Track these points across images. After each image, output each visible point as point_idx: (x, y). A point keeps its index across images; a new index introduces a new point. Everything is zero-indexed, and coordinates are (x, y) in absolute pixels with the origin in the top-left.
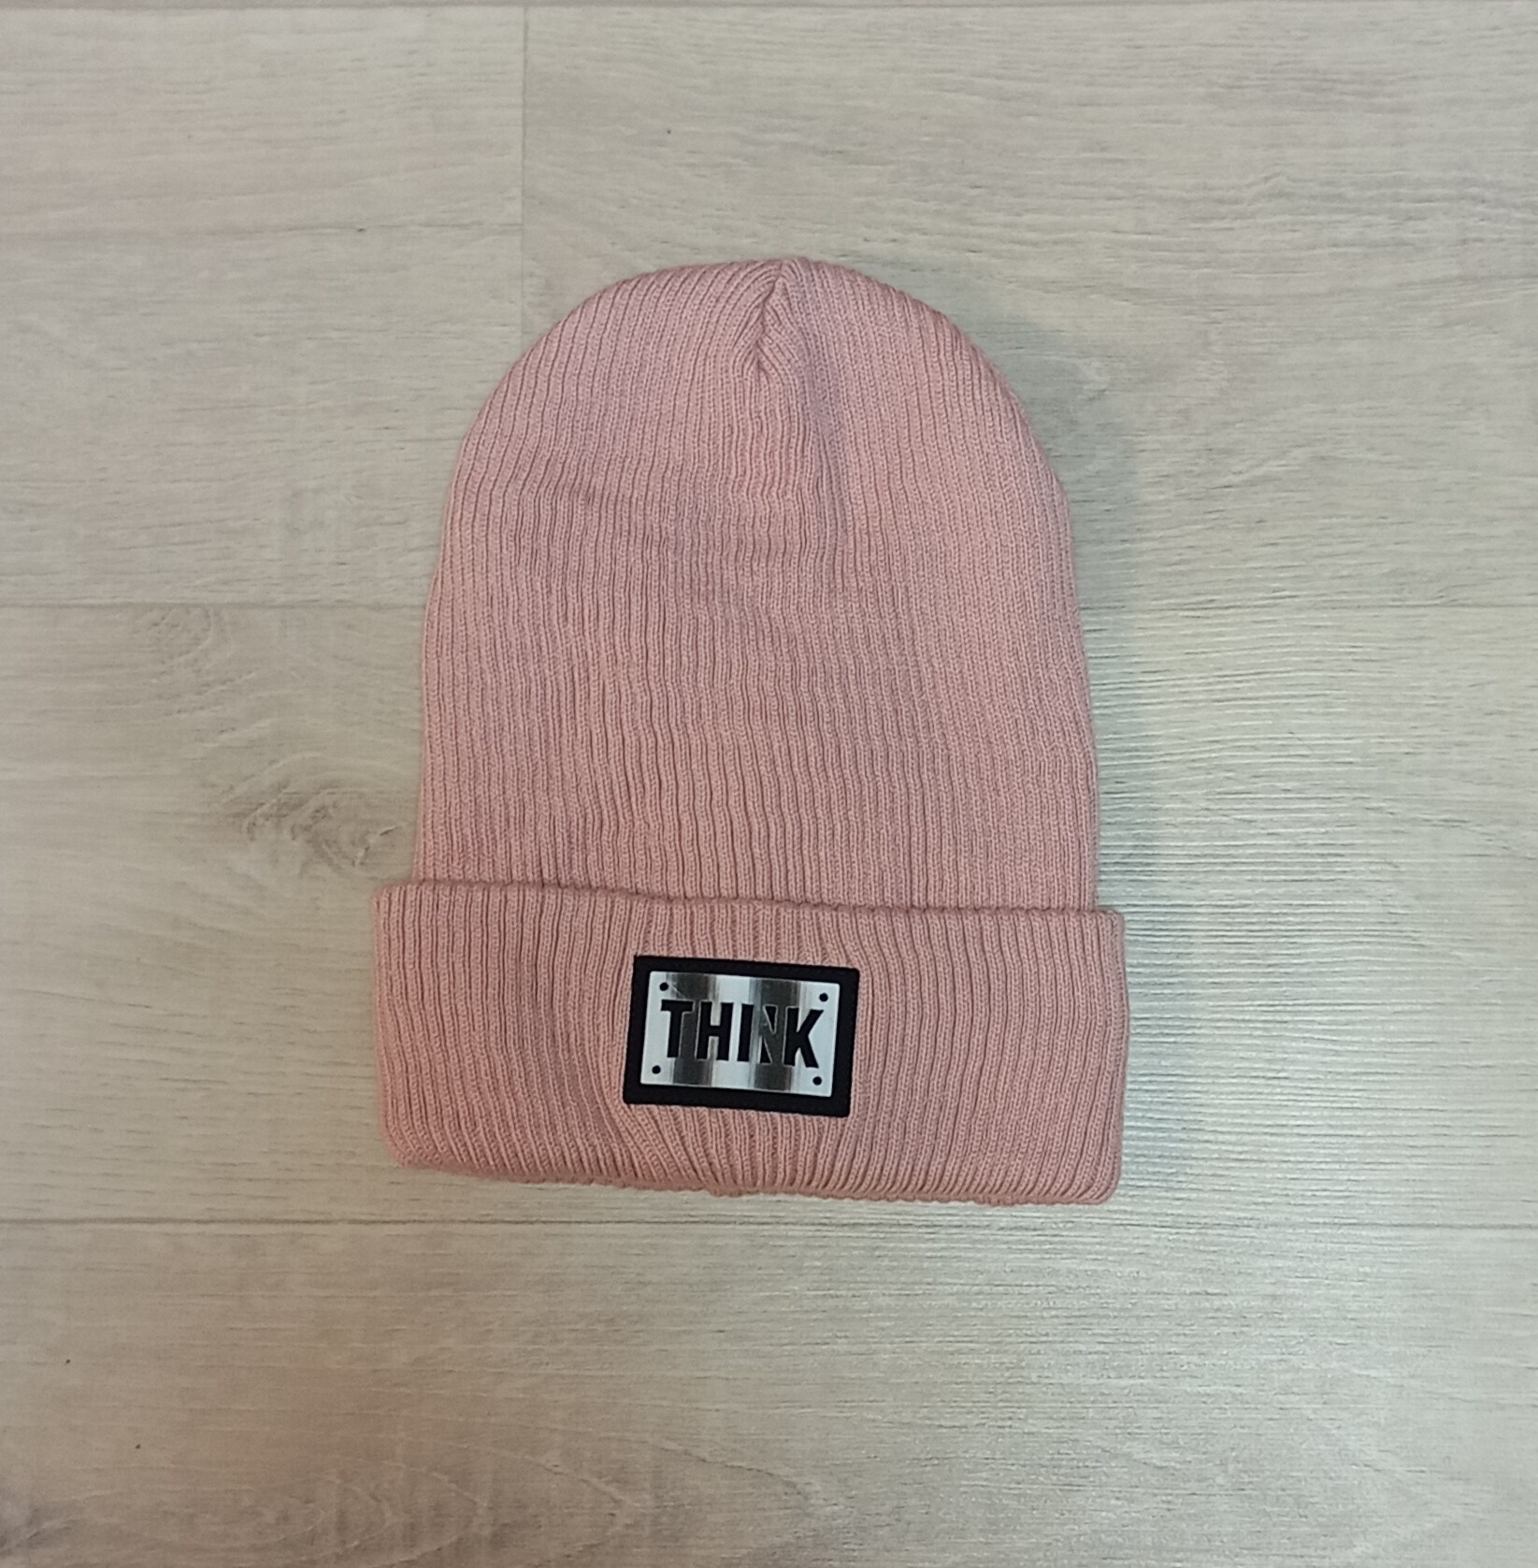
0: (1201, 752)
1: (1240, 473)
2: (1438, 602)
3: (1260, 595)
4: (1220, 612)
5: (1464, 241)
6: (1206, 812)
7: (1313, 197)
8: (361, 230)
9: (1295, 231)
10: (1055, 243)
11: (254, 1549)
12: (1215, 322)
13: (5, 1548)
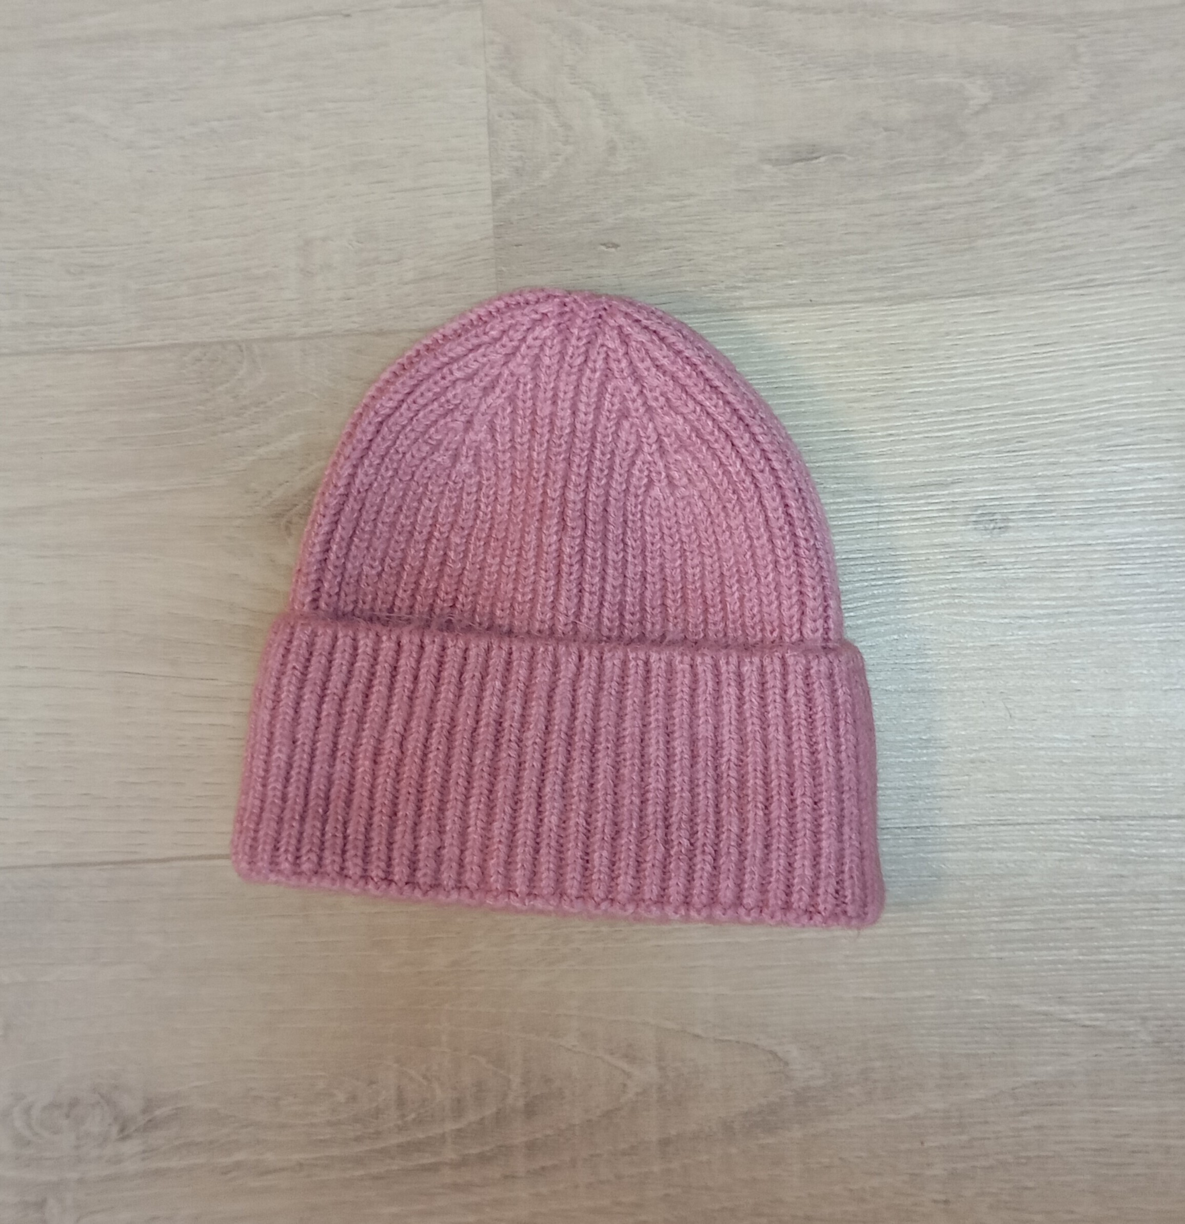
0: (1090, 412)
1: (1112, 167)
3: (1136, 272)
4: (1101, 289)
6: (1098, 464)
8: (348, 16)
11: (330, 1124)
12: (1083, 37)
13: (126, 1133)
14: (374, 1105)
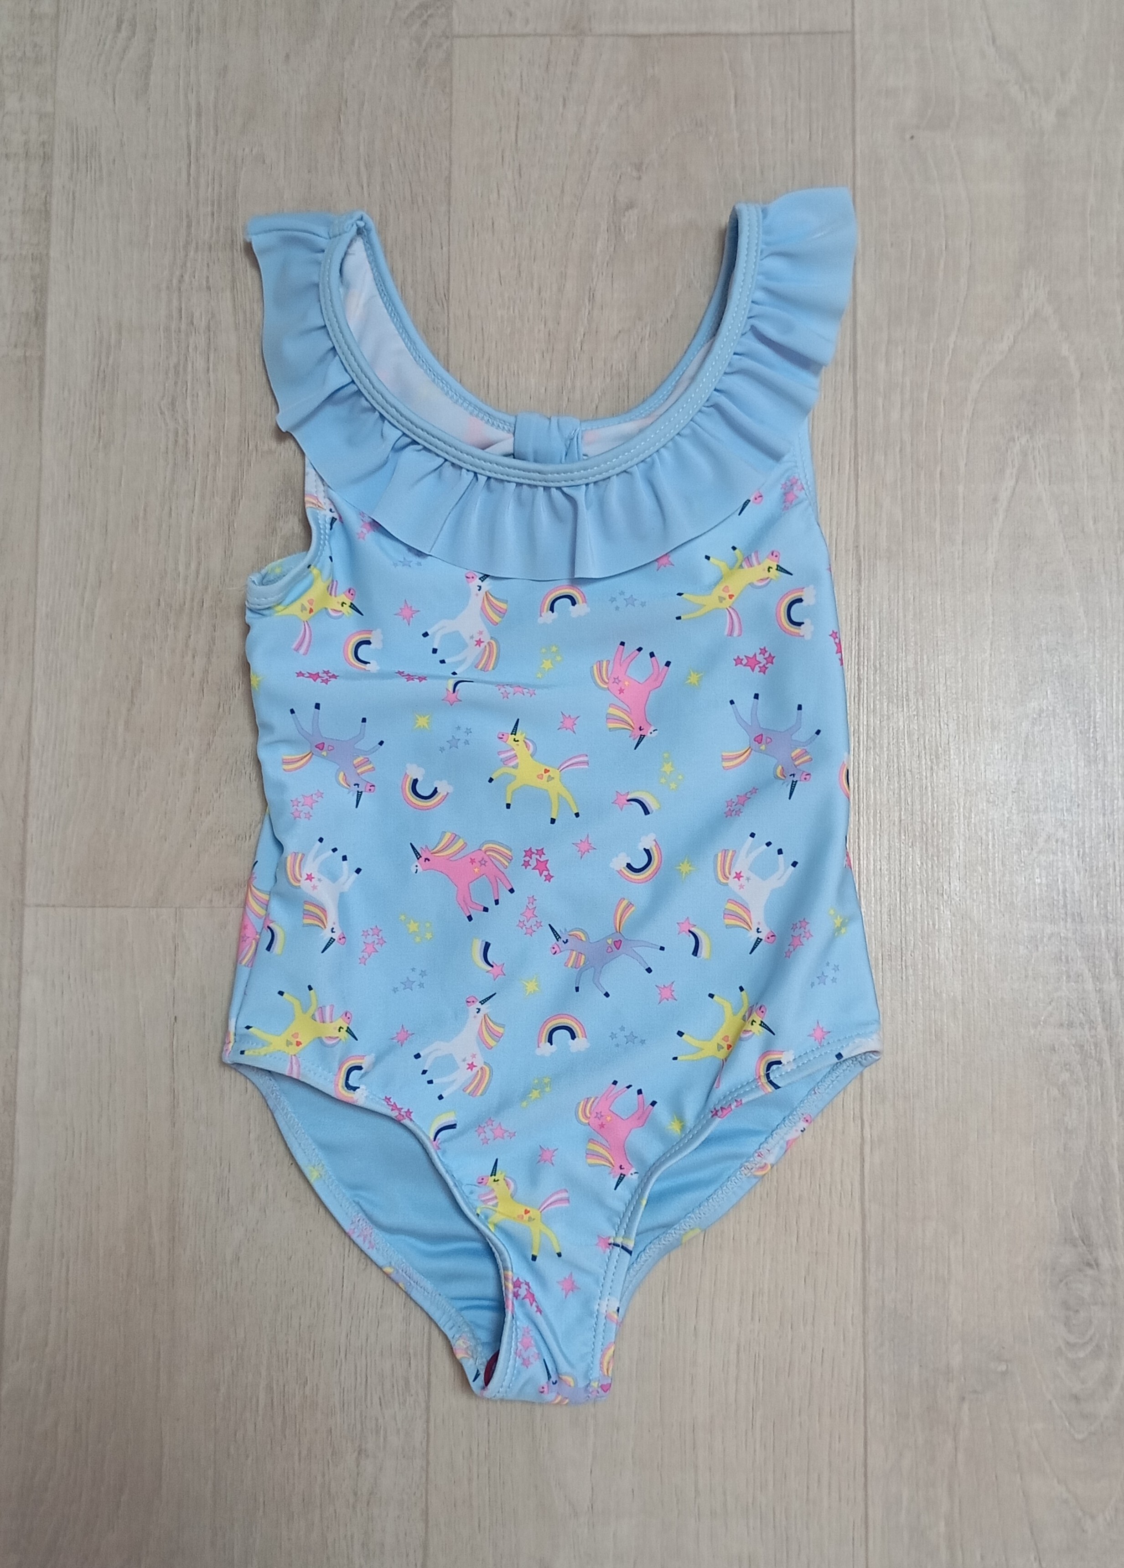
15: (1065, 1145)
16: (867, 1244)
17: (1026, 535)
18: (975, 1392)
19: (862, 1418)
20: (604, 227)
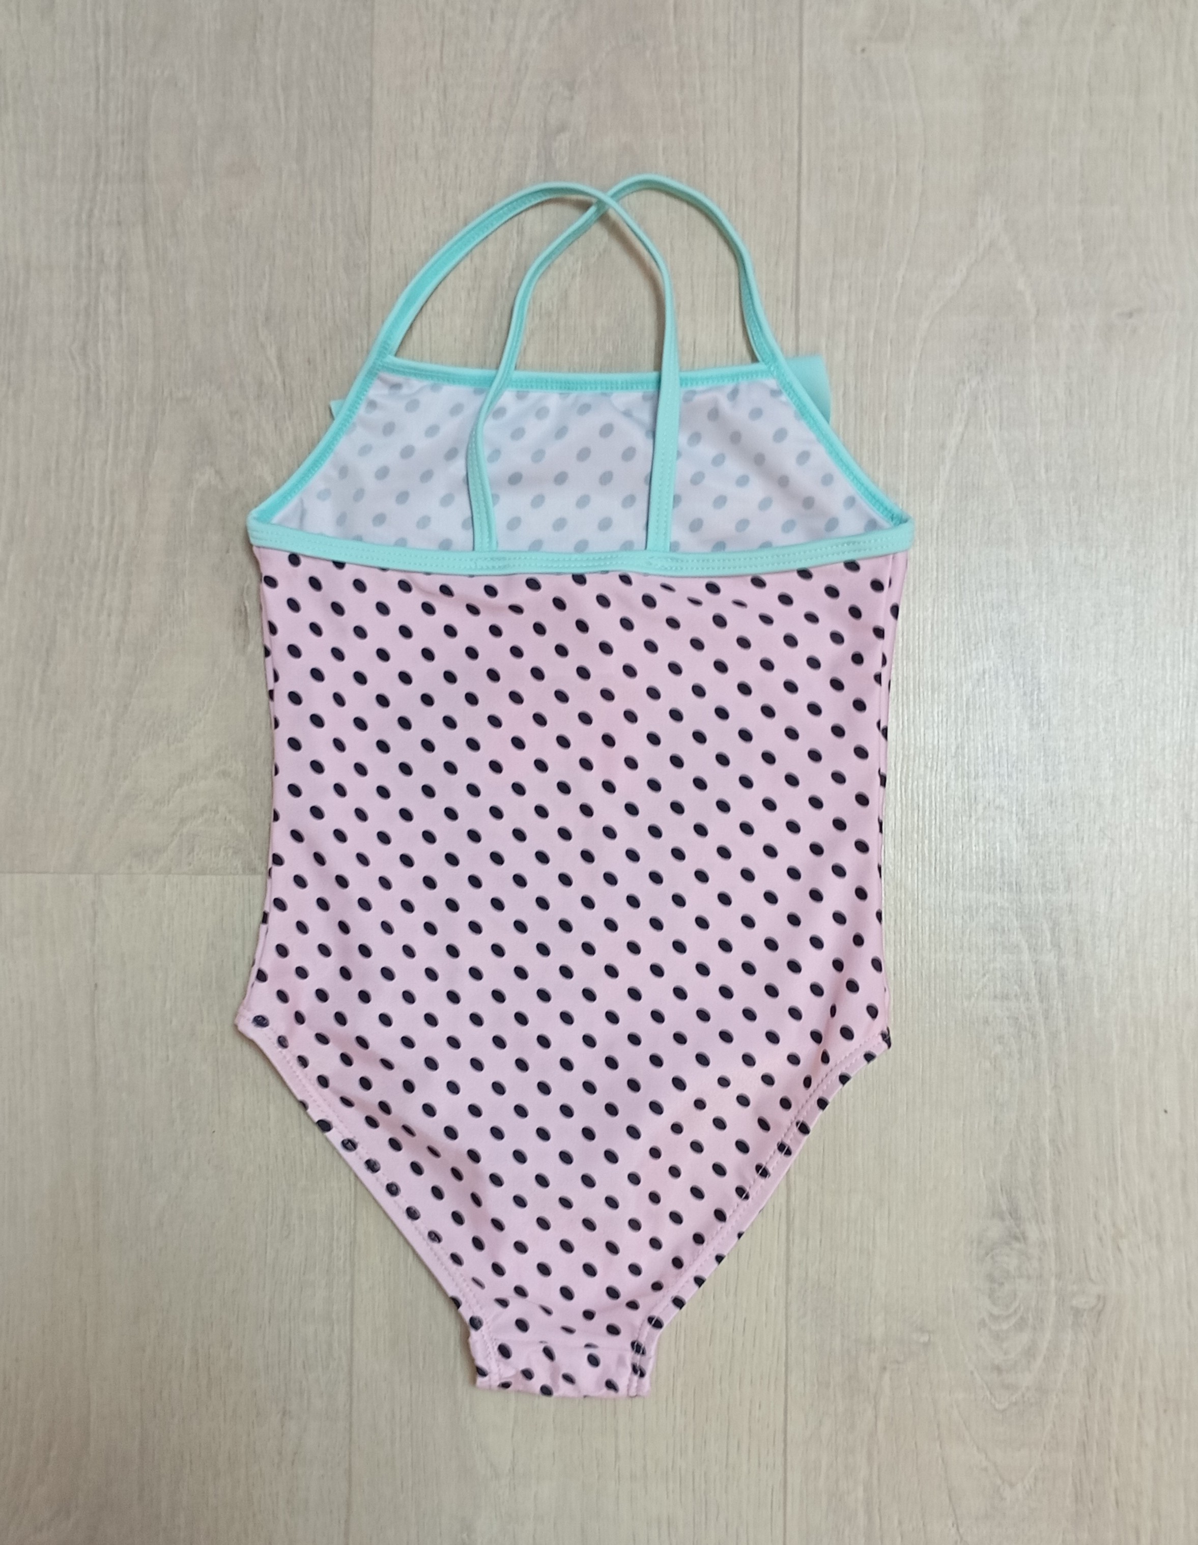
1: (275, 376)
2: (366, 239)
5: (119, 223)
7: (87, 326)
8: (96, 985)
9: (109, 340)
10: (113, 503)
11: (1021, 1059)
12: (171, 394)
13: (1019, 1235)
14: (1006, 1020)
15: (996, 1118)
16: (792, 1216)
17: (973, 485)
18: (898, 1362)
19: (782, 1389)
20: (534, 152)
